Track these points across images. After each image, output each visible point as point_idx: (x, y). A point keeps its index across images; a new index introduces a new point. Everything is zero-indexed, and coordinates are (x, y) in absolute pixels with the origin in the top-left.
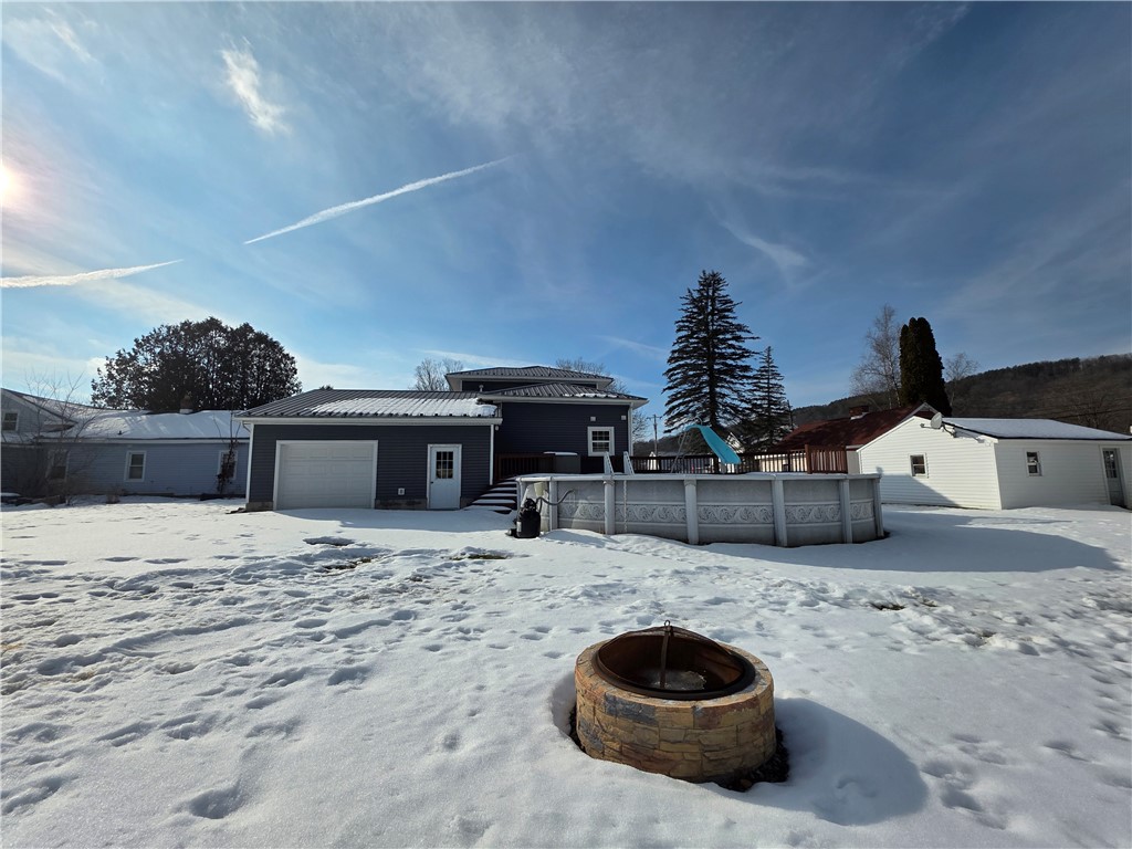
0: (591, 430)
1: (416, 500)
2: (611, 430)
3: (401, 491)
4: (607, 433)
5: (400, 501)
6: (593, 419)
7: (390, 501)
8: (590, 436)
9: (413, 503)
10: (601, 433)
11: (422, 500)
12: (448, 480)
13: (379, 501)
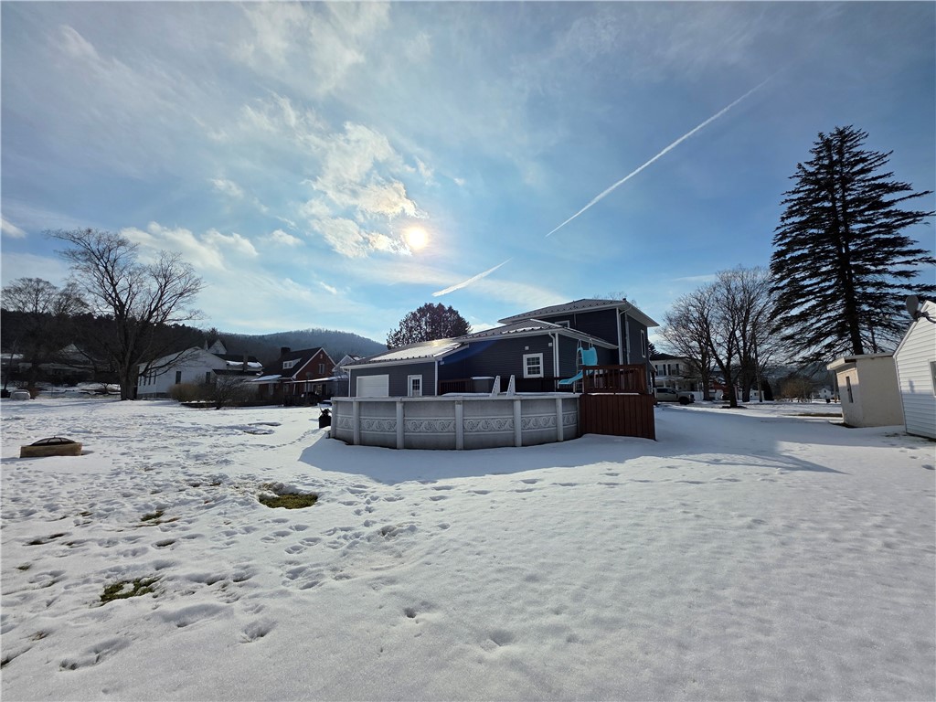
0: (525, 357)
2: (540, 355)
4: (537, 358)
6: (527, 348)
8: (525, 362)
10: (533, 359)
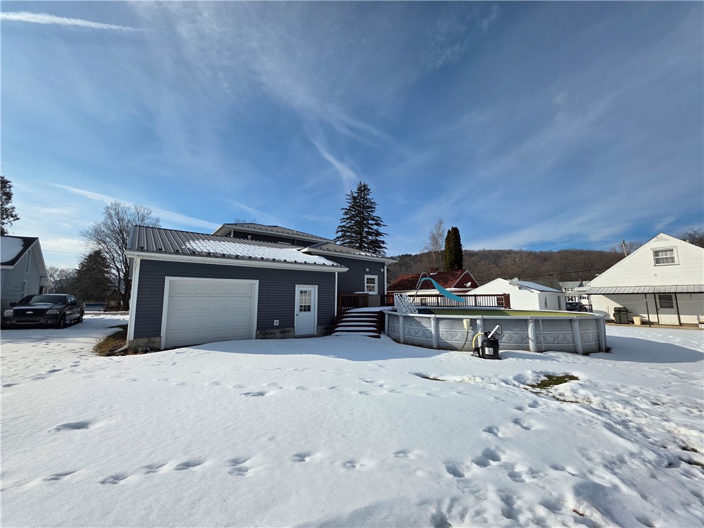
0: (366, 277)
1: (287, 329)
2: (376, 277)
3: (276, 322)
4: (374, 279)
5: (275, 331)
6: (367, 270)
7: (267, 331)
8: (366, 281)
9: (285, 332)
10: (371, 279)
11: (291, 329)
12: (307, 313)
13: (259, 332)
